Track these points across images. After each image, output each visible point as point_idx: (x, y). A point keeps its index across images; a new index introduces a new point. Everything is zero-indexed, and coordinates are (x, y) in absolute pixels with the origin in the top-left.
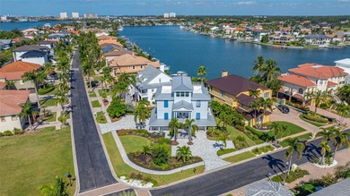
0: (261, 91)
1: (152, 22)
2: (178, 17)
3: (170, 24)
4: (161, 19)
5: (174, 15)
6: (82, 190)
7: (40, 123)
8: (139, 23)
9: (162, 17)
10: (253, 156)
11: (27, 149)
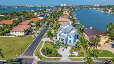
0: (102, 37)
1: (88, 8)
2: (100, 6)
3: (95, 8)
4: (92, 7)
5: (98, 5)
6: (23, 55)
7: (30, 35)
8: (83, 8)
9: (94, 6)
10: (82, 60)
11: (22, 41)
